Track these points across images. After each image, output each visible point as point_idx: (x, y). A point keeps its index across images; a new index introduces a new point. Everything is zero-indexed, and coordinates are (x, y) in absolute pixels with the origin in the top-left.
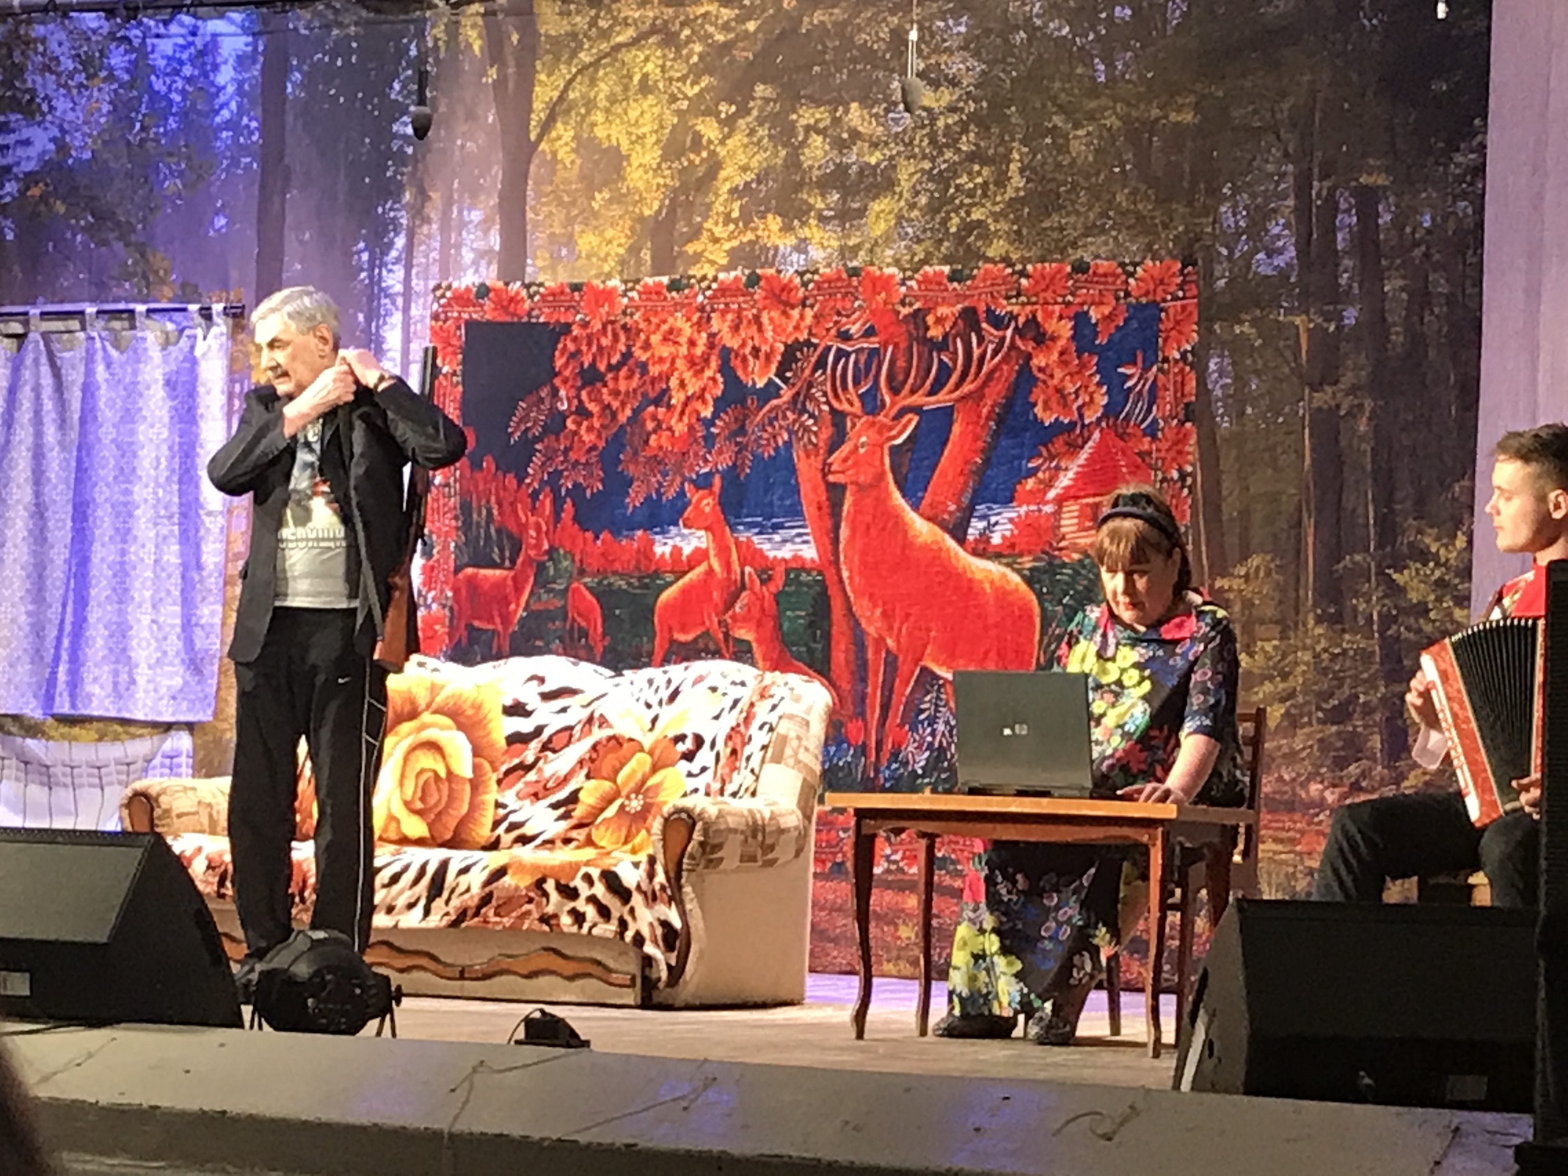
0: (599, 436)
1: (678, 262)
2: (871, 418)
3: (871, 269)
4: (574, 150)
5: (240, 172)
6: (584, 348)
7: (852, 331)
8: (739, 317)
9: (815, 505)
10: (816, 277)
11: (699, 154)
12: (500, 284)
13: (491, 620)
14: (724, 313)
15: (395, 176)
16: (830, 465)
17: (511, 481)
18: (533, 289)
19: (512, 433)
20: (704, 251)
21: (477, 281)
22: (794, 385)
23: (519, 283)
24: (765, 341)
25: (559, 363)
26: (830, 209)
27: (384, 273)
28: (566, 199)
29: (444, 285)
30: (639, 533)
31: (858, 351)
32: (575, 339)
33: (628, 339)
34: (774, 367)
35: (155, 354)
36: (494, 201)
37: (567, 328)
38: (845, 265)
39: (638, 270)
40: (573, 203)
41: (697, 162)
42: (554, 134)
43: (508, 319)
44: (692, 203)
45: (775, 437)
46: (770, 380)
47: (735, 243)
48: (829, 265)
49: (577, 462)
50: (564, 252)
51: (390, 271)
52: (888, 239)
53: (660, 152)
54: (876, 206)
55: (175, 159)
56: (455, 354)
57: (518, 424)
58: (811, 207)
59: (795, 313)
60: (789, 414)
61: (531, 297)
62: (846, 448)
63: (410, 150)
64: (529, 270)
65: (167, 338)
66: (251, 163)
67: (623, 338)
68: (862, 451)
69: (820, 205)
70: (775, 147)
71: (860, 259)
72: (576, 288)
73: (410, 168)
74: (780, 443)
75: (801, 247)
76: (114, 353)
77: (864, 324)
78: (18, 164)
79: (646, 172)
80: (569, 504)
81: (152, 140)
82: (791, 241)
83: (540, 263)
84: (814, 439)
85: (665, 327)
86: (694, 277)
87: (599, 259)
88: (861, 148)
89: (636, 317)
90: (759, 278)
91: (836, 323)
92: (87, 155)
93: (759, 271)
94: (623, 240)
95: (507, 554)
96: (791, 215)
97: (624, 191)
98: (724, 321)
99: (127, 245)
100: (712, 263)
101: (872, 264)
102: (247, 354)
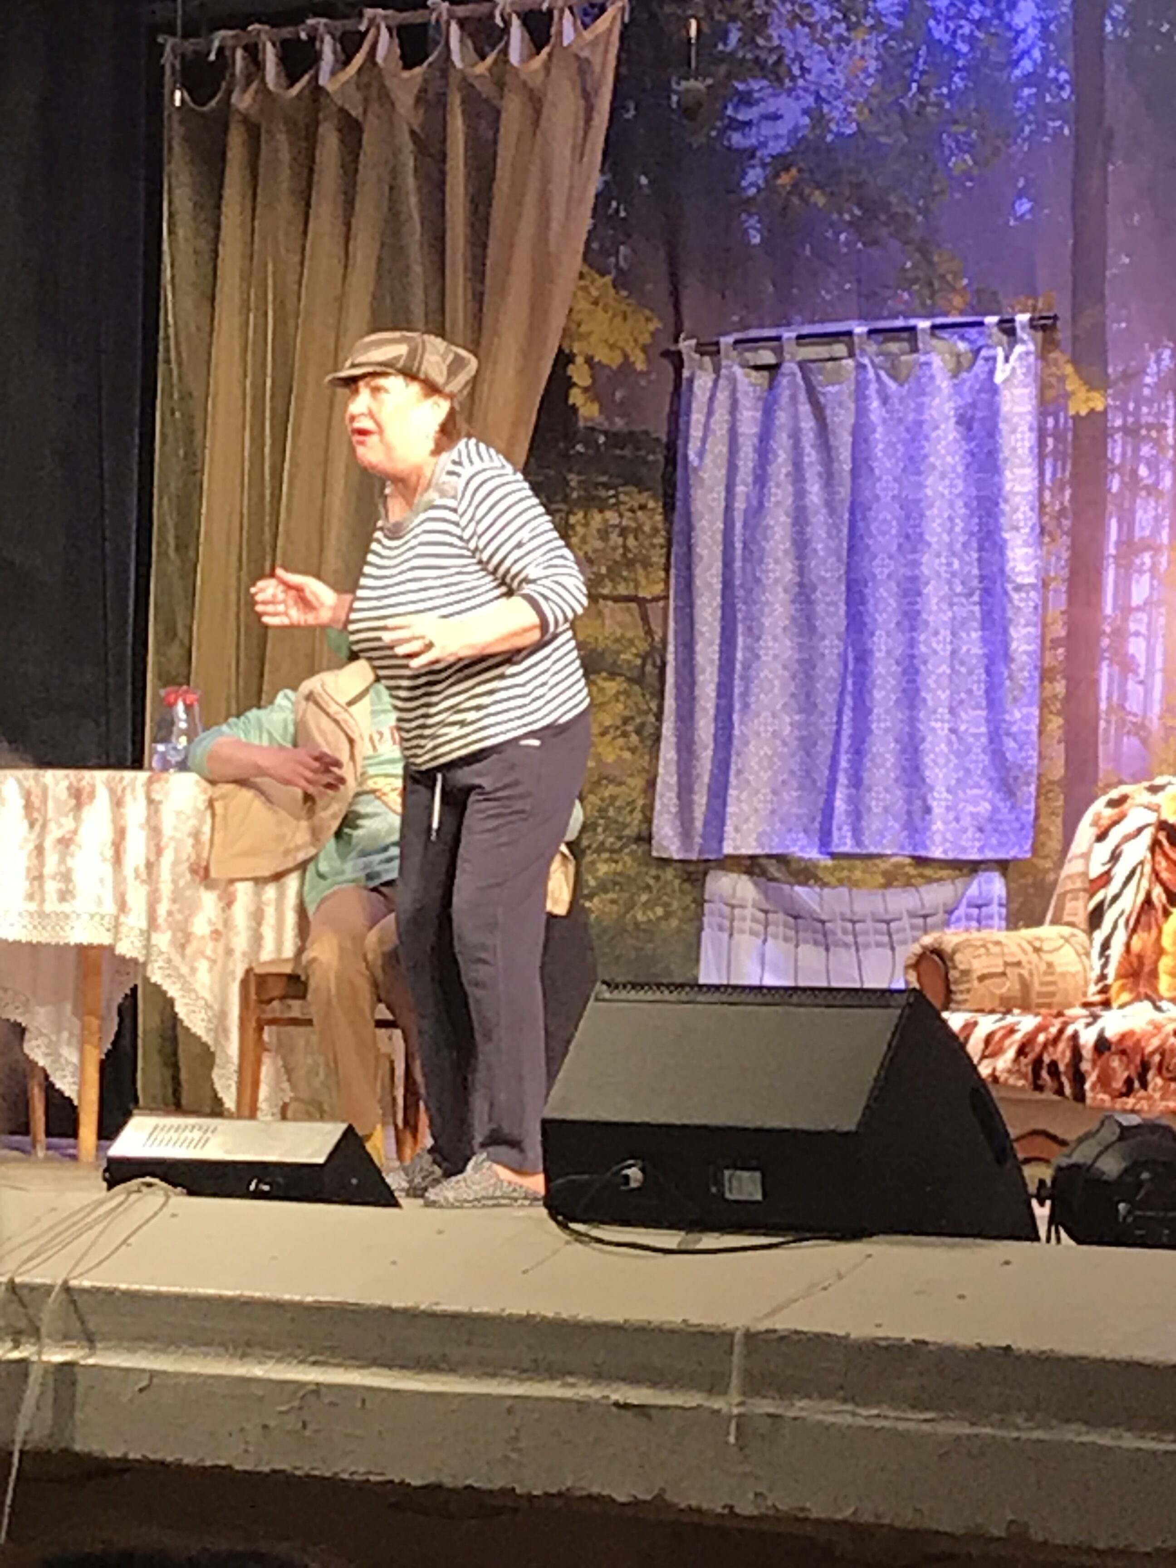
5: (1047, 139)
35: (944, 383)
55: (963, 128)
65: (959, 363)
66: (1061, 128)
76: (892, 385)
78: (764, 145)
81: (933, 104)
92: (851, 129)
99: (905, 242)
102: (1062, 379)
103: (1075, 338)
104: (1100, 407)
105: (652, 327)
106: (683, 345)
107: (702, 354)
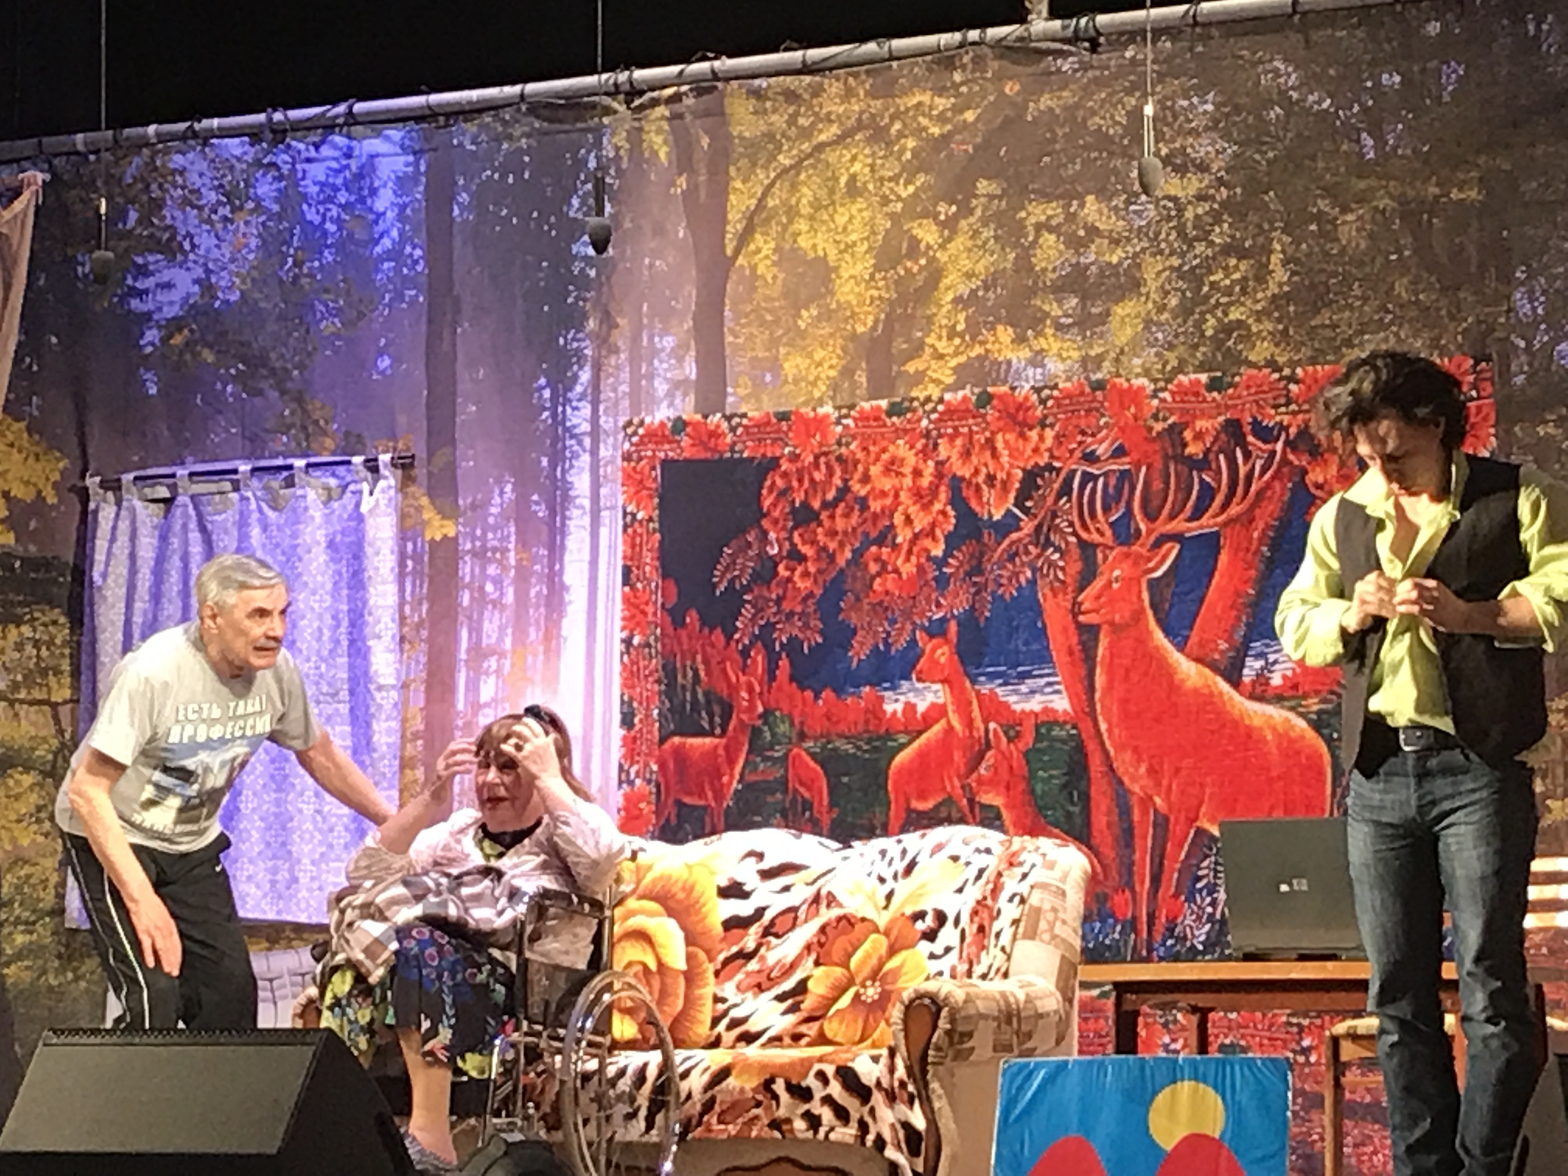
0: (816, 583)
1: (899, 382)
2: (1125, 549)
3: (1117, 380)
4: (774, 264)
5: (404, 306)
6: (795, 484)
7: (1099, 452)
8: (971, 442)
9: (1065, 649)
10: (1056, 393)
11: (916, 262)
12: (698, 417)
14: (952, 438)
15: (576, 303)
17: (719, 636)
18: (736, 420)
19: (717, 584)
20: (926, 370)
21: (672, 414)
22: (1035, 516)
23: (719, 415)
24: (1001, 467)
25: (767, 503)
26: (1067, 316)
27: (569, 410)
28: (769, 318)
29: (636, 421)
30: (867, 689)
31: (1106, 474)
32: (785, 475)
33: (845, 471)
34: (1012, 496)
35: (317, 513)
36: (688, 324)
37: (775, 463)
38: (1087, 378)
39: (853, 394)
40: (777, 322)
41: (915, 269)
42: (752, 247)
43: (709, 455)
44: (912, 316)
45: (1016, 574)
46: (1009, 511)
47: (962, 359)
48: (1068, 379)
49: (791, 614)
50: (768, 378)
51: (575, 409)
52: (1135, 346)
53: (872, 261)
54: (1119, 310)
55: (334, 296)
56: (651, 497)
57: (723, 573)
58: (1047, 315)
59: (1034, 435)
60: (1031, 548)
61: (733, 429)
62: (1098, 584)
63: (593, 273)
64: (730, 399)
65: (329, 496)
66: (417, 296)
67: (838, 472)
68: (1115, 586)
69: (1056, 311)
70: (1003, 249)
71: (1105, 370)
72: (783, 417)
73: (593, 293)
74: (1023, 582)
75: (1037, 360)
76: (271, 514)
77: (1112, 443)
78: (160, 309)
79: (858, 284)
80: (784, 663)
81: (307, 276)
82: (1025, 353)
83: (742, 391)
84: (1061, 575)
85: (885, 457)
86: (917, 399)
87: (809, 384)
88: (1100, 246)
89: (852, 447)
90: (990, 397)
91: (1080, 443)
92: (234, 297)
93: (990, 389)
94: (834, 361)
95: (717, 720)
96: (1023, 324)
97: (834, 306)
98: (953, 447)
99: (283, 392)
100: (937, 382)
101: (1118, 375)
102: (419, 509)
103: (430, 474)
104: (452, 534)
105: (61, 465)
106: (89, 481)
107: (106, 489)
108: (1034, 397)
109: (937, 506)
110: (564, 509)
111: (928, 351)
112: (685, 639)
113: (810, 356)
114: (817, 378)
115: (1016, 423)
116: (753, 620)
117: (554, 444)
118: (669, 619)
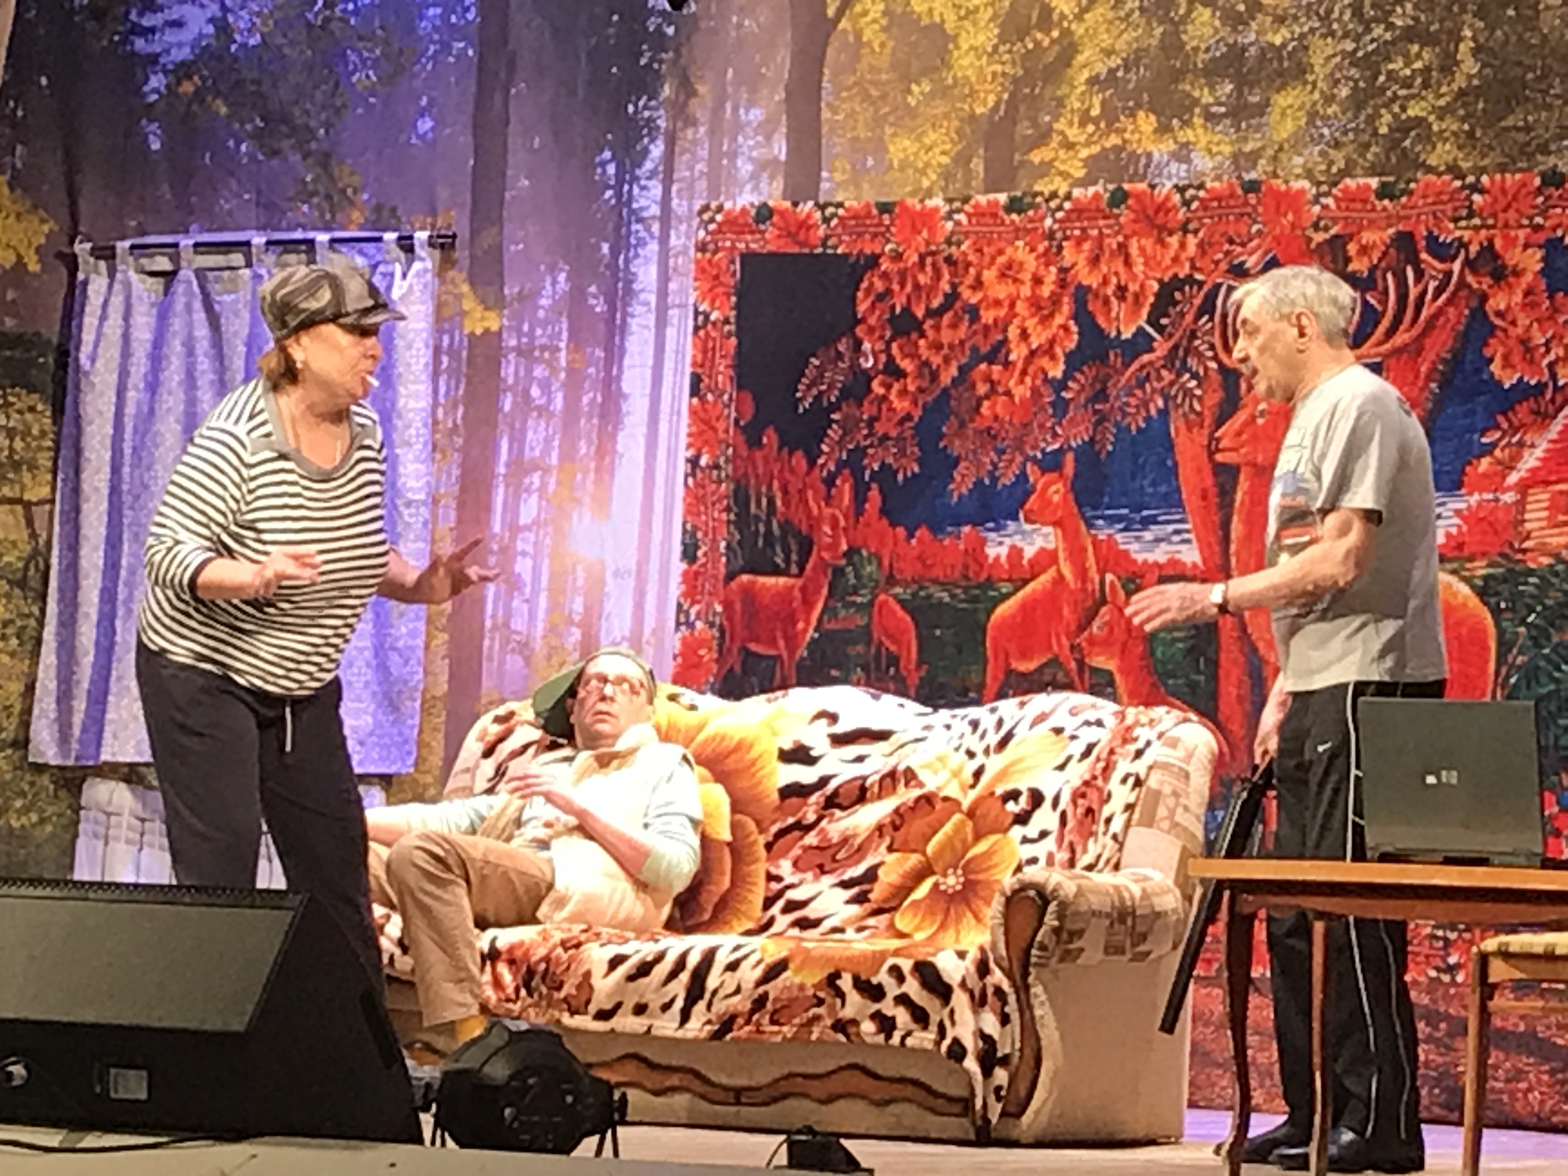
0: (915, 403)
1: (1021, 173)
3: (1274, 182)
4: (885, 29)
5: (451, 59)
6: (896, 287)
7: (1248, 265)
8: (1101, 248)
9: (1198, 492)
10: (1202, 194)
11: (1048, 32)
12: (787, 204)
13: (773, 643)
14: (1079, 242)
15: (651, 64)
16: (1218, 440)
17: (799, 460)
18: (830, 210)
19: (801, 400)
20: (1053, 160)
21: (757, 201)
22: (1171, 336)
23: (810, 204)
24: (1134, 277)
25: (862, 308)
26: (1220, 104)
27: (636, 190)
29: (714, 205)
30: (966, 529)
32: (885, 276)
33: (953, 275)
34: (1145, 312)
36: (780, 95)
37: (874, 261)
38: (1239, 177)
39: (968, 185)
40: (884, 97)
41: (1046, 43)
42: (858, 8)
43: (796, 250)
44: (1040, 97)
45: (1145, 404)
46: (1140, 331)
47: (1095, 149)
48: (1218, 178)
49: (886, 437)
51: (643, 188)
52: (1296, 143)
53: (996, 31)
54: (1281, 100)
55: (369, 45)
56: (728, 295)
57: (809, 387)
58: (1196, 102)
59: (1174, 241)
60: (1164, 373)
61: (826, 220)
62: (1241, 417)
63: (670, 31)
64: (825, 186)
66: (466, 49)
67: (946, 276)
68: (1260, 421)
69: (1207, 98)
70: (1149, 23)
71: (1259, 168)
72: (885, 208)
73: (671, 54)
74: (1153, 412)
75: (1183, 154)
77: (1266, 253)
78: (167, 52)
79: (979, 58)
80: (874, 493)
81: (341, 19)
83: (838, 177)
84: (1197, 407)
85: (1001, 260)
86: (1041, 194)
87: (917, 170)
88: (1262, 24)
89: (963, 247)
90: (1126, 195)
91: (1227, 253)
92: (255, 40)
93: (1126, 186)
94: (948, 147)
95: (794, 557)
96: (1168, 112)
97: (950, 81)
98: (1080, 251)
99: (306, 154)
100: (1065, 175)
101: (1275, 176)
102: (459, 297)
103: (472, 257)
104: (495, 327)
105: (46, 228)
106: (78, 247)
107: (98, 258)
108: (1177, 198)
109: (1059, 320)
110: (626, 305)
111: (1056, 139)
112: (760, 463)
113: (919, 139)
114: (927, 165)
115: (1154, 226)
116: (840, 443)
117: (617, 229)
118: (741, 439)
